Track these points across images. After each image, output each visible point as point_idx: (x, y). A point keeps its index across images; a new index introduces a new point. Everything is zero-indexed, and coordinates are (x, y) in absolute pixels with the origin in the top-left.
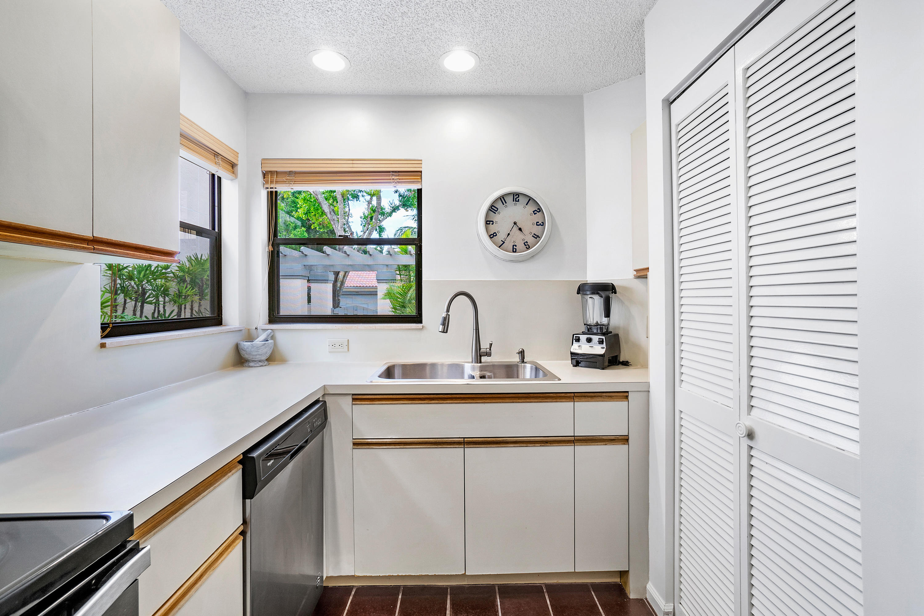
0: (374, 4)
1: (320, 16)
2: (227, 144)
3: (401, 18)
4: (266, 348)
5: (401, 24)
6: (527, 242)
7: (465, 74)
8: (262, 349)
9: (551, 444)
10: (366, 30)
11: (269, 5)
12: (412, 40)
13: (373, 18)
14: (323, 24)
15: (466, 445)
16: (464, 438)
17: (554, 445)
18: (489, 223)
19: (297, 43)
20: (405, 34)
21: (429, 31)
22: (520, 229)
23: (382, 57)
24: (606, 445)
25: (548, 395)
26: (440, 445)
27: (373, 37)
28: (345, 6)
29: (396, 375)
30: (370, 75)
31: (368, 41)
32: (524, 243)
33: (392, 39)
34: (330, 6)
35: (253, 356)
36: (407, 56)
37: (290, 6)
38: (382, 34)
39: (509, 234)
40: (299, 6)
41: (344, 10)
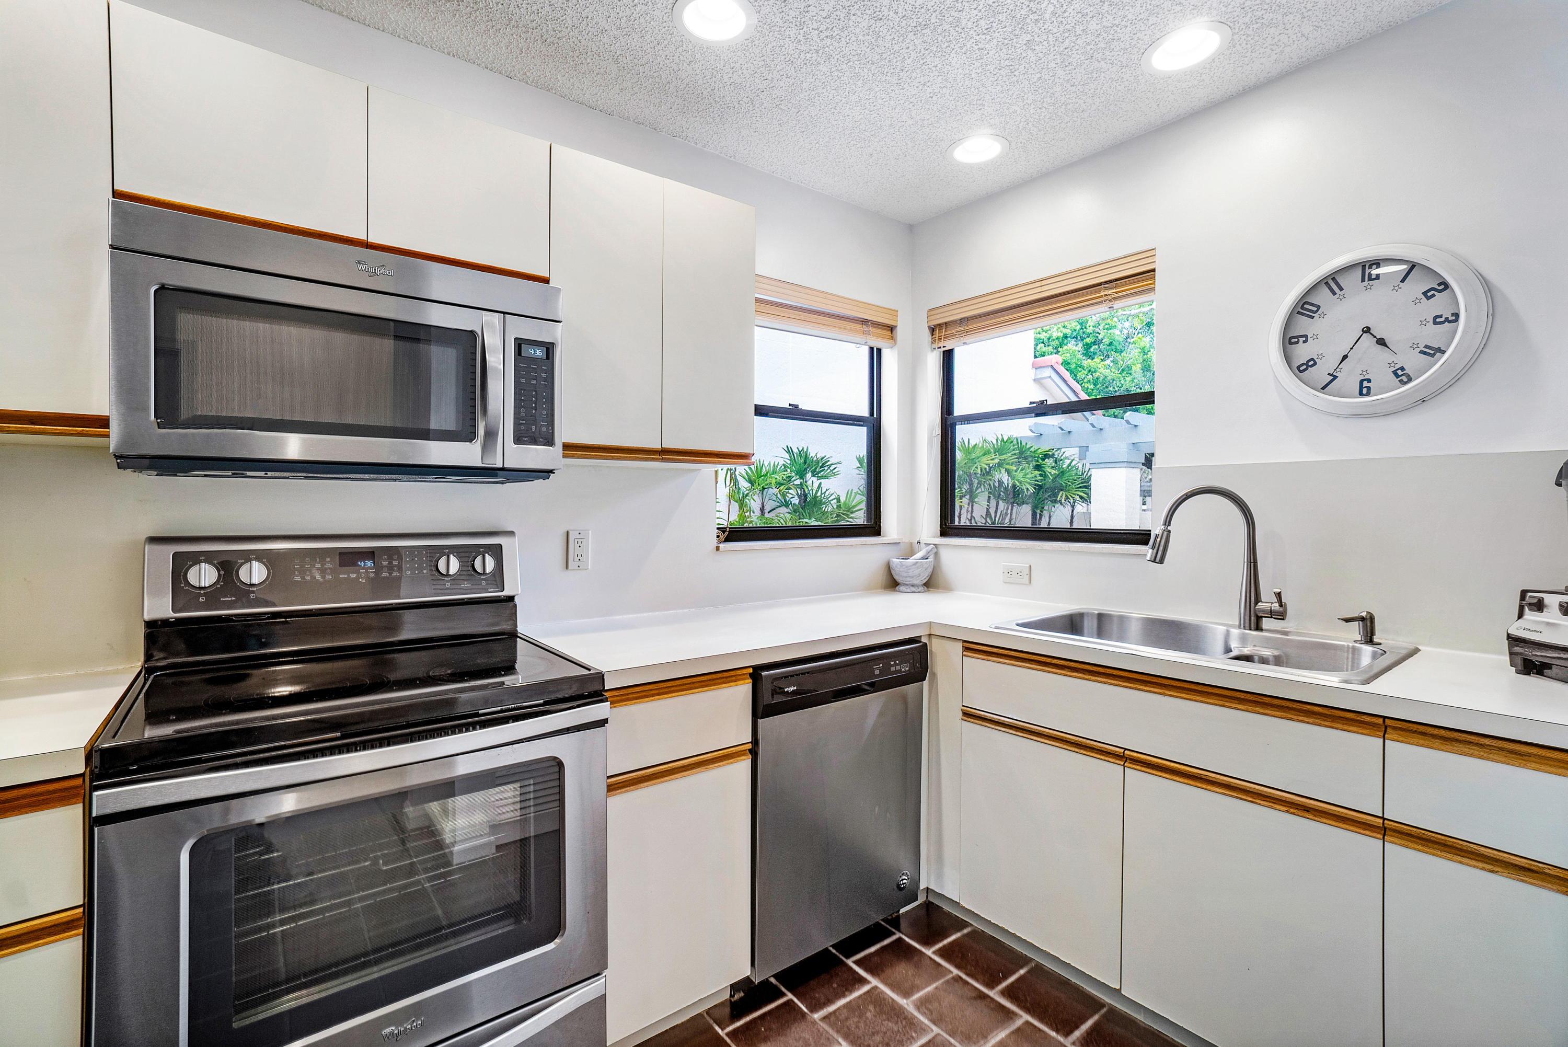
0: (979, 57)
1: (927, 107)
2: (878, 304)
3: (1029, 52)
4: (918, 568)
5: (1035, 57)
6: (1402, 369)
7: (1216, 60)
8: (912, 570)
9: (1315, 816)
10: (994, 91)
11: (869, 126)
12: (1070, 67)
13: (991, 73)
14: (938, 114)
15: (1130, 763)
16: (1126, 749)
17: (1324, 820)
18: (1296, 340)
19: (924, 148)
20: (1052, 65)
21: (1088, 41)
22: (1381, 342)
23: (1044, 110)
24: (1492, 872)
25: (1309, 707)
26: (1084, 750)
27: (1010, 93)
28: (946, 80)
29: (1086, 631)
30: (1046, 139)
31: (1007, 101)
32: (1395, 373)
33: (1040, 81)
34: (929, 90)
35: (903, 577)
36: (1081, 90)
37: (889, 116)
38: (1020, 83)
39: (1345, 357)
40: (897, 110)
41: (949, 85)
